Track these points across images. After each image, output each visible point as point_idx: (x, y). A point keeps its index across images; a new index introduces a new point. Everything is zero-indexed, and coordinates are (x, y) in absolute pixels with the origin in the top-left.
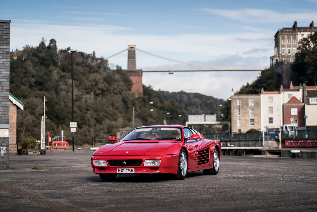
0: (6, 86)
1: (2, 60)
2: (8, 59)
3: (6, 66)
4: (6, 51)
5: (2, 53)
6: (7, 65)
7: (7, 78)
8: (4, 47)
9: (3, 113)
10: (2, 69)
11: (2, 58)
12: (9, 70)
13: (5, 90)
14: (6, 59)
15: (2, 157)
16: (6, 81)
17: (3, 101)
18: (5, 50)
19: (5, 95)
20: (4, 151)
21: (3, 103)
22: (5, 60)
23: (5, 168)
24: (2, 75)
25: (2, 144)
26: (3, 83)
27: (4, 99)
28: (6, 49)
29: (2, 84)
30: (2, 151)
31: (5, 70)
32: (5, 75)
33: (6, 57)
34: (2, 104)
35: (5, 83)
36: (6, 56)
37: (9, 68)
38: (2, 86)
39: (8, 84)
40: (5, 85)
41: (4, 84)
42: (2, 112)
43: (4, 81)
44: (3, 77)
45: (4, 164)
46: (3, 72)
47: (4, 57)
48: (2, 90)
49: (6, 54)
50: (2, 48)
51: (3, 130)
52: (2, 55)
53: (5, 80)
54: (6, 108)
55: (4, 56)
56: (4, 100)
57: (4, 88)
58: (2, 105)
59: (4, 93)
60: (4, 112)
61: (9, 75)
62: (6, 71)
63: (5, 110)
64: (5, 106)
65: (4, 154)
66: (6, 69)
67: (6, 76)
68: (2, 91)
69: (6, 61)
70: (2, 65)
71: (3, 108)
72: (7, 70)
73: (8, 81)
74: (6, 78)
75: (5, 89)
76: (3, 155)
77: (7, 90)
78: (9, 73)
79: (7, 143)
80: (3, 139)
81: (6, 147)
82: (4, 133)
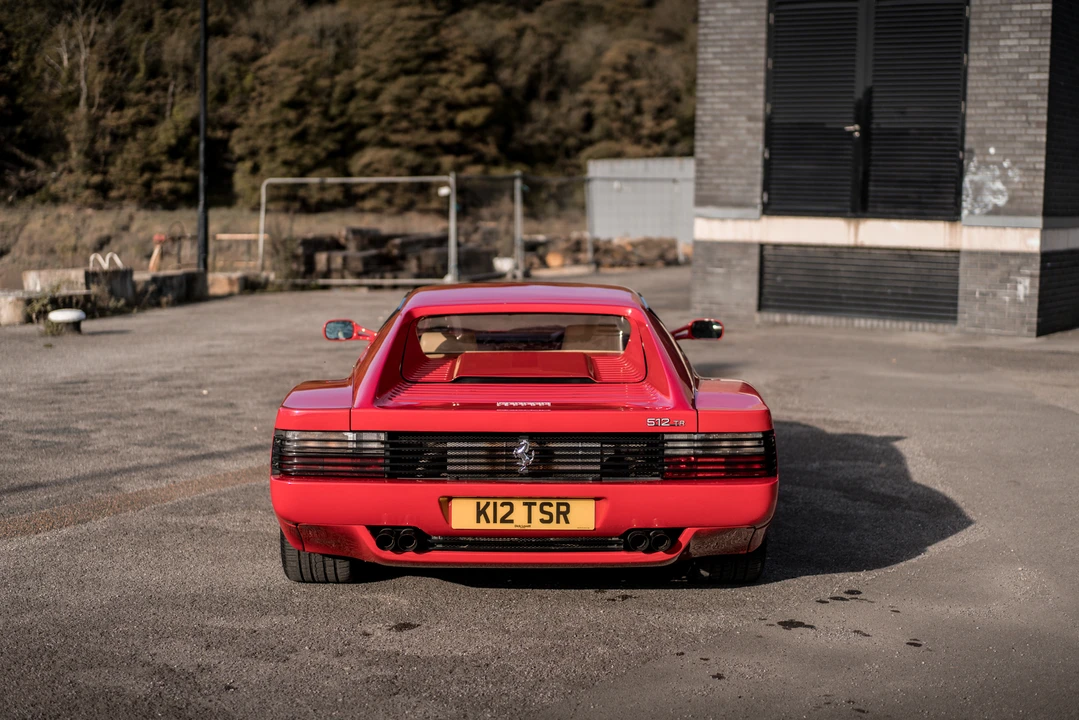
0: (1038, 114)
1: (1030, 42)
2: (1045, 38)
3: (1040, 59)
4: (1041, 17)
5: (1031, 24)
6: (1042, 56)
7: (1042, 91)
8: (1036, 7)
9: (1027, 187)
10: (1029, 66)
11: (1030, 38)
12: (1047, 69)
13: (1033, 125)
14: (1041, 38)
15: (1020, 303)
16: (1038, 100)
17: (1028, 155)
18: (1038, 14)
19: (1033, 139)
20: (1025, 288)
21: (1028, 159)
22: (1036, 42)
23: (1025, 332)
24: (1029, 84)
25: (1019, 268)
26: (1029, 105)
27: (1029, 148)
28: (1041, 11)
29: (1027, 107)
30: (1021, 288)
31: (1035, 69)
32: (1036, 84)
33: (1040, 35)
34: (1024, 162)
35: (1035, 105)
36: (1041, 31)
37: (1047, 63)
38: (1027, 115)
39: (1043, 108)
40: (1035, 111)
41: (1032, 108)
42: (1024, 184)
43: (1032, 101)
44: (1030, 90)
45: (1023, 323)
46: (1031, 77)
47: (1034, 35)
48: (1027, 125)
49: (1042, 24)
50: (1032, 10)
51: (1026, 231)
52: (1031, 28)
53: (1034, 97)
54: (1034, 173)
55: (1035, 31)
56: (1031, 152)
57: (1031, 118)
58: (1024, 166)
59: (1031, 131)
60: (1029, 183)
61: (1046, 84)
62: (1039, 72)
63: (1031, 179)
64: (1031, 166)
65: (1025, 296)
66: (1039, 66)
67: (1039, 87)
68: (1026, 128)
69: (1040, 45)
70: (1029, 57)
71: (1027, 173)
72: (1042, 69)
73: (1043, 100)
74: (1037, 90)
75: (1034, 121)
76: (1022, 298)
77: (1038, 124)
78: (1046, 76)
79: (1035, 268)
80: (1025, 256)
81: (1032, 276)
82: (1027, 239)
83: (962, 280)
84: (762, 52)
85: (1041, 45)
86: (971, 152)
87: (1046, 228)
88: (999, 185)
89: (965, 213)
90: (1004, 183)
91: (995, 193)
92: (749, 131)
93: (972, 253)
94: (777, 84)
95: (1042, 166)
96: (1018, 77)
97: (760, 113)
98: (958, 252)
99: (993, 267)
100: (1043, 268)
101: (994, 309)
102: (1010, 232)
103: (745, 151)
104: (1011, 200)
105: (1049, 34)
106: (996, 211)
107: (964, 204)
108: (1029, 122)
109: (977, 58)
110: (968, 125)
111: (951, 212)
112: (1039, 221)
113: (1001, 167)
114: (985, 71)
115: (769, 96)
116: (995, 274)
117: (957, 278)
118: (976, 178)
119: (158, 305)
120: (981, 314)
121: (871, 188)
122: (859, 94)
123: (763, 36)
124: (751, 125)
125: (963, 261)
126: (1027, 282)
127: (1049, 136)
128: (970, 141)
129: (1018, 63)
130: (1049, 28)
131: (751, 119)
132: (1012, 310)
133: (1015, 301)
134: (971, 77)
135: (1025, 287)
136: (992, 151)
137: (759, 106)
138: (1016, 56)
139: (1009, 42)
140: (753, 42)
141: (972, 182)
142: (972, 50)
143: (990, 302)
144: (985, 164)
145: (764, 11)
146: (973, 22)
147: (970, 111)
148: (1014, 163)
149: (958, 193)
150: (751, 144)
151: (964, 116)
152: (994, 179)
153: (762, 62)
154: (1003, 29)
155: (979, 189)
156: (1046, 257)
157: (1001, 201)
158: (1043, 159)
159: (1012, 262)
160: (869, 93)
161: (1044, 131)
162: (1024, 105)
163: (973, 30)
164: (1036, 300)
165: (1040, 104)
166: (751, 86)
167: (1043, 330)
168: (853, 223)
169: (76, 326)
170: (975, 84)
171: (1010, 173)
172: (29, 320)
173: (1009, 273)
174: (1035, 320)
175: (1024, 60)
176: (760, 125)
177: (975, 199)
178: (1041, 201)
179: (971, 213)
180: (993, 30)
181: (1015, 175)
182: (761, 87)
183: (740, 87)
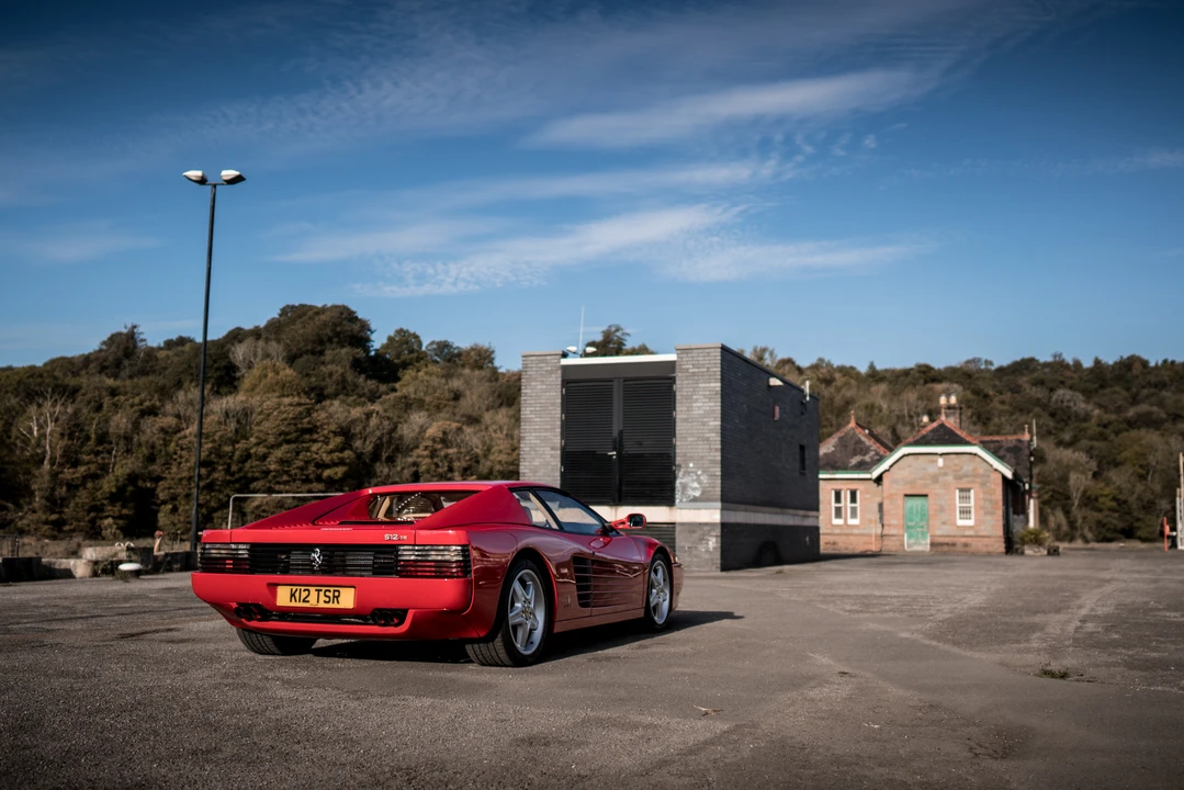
0: (716, 444)
1: (709, 404)
2: (718, 402)
3: (715, 413)
4: (715, 390)
5: (710, 394)
6: (717, 412)
7: (717, 431)
8: (712, 385)
9: (711, 485)
10: (709, 417)
11: (709, 402)
12: (720, 419)
13: (713, 450)
14: (715, 402)
15: (710, 552)
16: (715, 436)
17: (711, 467)
18: (713, 389)
19: (713, 458)
21: (711, 470)
22: (713, 404)
23: (714, 568)
24: (710, 427)
25: (709, 532)
27: (712, 463)
28: (715, 387)
29: (710, 440)
30: (710, 543)
31: (713, 419)
32: (713, 427)
33: (715, 400)
34: (709, 471)
35: (714, 439)
36: (715, 398)
37: (719, 415)
38: (710, 445)
39: (718, 441)
40: (714, 443)
41: (712, 441)
42: (709, 483)
43: (712, 437)
44: (711, 431)
45: (713, 564)
46: (711, 423)
47: (712, 400)
49: (716, 394)
50: (710, 387)
51: (712, 511)
52: (710, 397)
53: (713, 435)
54: (715, 477)
55: (712, 398)
56: (713, 465)
57: (712, 446)
58: (709, 473)
59: (712, 454)
60: (712, 483)
61: (719, 427)
62: (715, 421)
63: (713, 481)
64: (713, 473)
65: (713, 548)
66: (715, 418)
67: (715, 429)
68: (710, 452)
69: (715, 406)
70: (710, 412)
71: (711, 477)
72: (717, 419)
73: (718, 436)
74: (715, 431)
75: (713, 448)
76: (711, 549)
77: (716, 450)
78: (719, 423)
79: (718, 531)
80: (712, 525)
81: (716, 536)
82: (712, 515)
83: (677, 540)
84: (559, 410)
85: (717, 406)
86: (679, 466)
87: (722, 509)
88: (696, 485)
89: (677, 501)
90: (699, 483)
91: (694, 489)
92: (552, 456)
93: (683, 524)
94: (567, 429)
95: (719, 473)
96: (704, 424)
97: (558, 445)
98: (674, 524)
99: (694, 532)
100: (722, 532)
101: (696, 556)
102: (703, 511)
103: (550, 468)
104: (703, 493)
105: (719, 400)
106: (695, 500)
107: (677, 496)
108: (710, 449)
109: (681, 413)
110: (677, 451)
111: (669, 500)
112: (719, 505)
113: (696, 473)
114: (686, 420)
115: (564, 435)
116: (696, 536)
117: (674, 539)
118: (683, 481)
119: (171, 570)
120: (689, 559)
121: (624, 489)
122: (615, 434)
123: (560, 401)
124: (553, 452)
125: (678, 529)
126: (714, 540)
127: (722, 456)
128: (678, 460)
129: (703, 416)
130: (719, 396)
131: (553, 449)
132: (707, 556)
133: (707, 551)
134: (678, 424)
135: (713, 543)
136: (691, 465)
137: (557, 441)
138: (702, 412)
139: (698, 405)
140: (553, 404)
141: (681, 483)
142: (678, 409)
143: (694, 552)
144: (687, 473)
145: (560, 387)
146: (678, 394)
147: (678, 443)
148: (704, 472)
149: (673, 489)
150: (554, 463)
151: (675, 446)
152: (693, 481)
153: (559, 416)
154: (694, 397)
155: (684, 487)
156: (724, 525)
157: (697, 494)
158: (719, 469)
159: (706, 528)
160: (621, 433)
161: (719, 454)
162: (708, 439)
163: (678, 397)
164: (719, 550)
165: (716, 438)
166: (552, 429)
167: (725, 567)
168: (614, 509)
169: (137, 574)
170: (680, 427)
171: (702, 478)
172: (95, 574)
173: (704, 535)
174: (719, 562)
175: (707, 414)
176: (559, 452)
177: (683, 493)
178: (719, 493)
179: (681, 501)
180: (689, 398)
181: (704, 478)
182: (559, 430)
183: (546, 430)
